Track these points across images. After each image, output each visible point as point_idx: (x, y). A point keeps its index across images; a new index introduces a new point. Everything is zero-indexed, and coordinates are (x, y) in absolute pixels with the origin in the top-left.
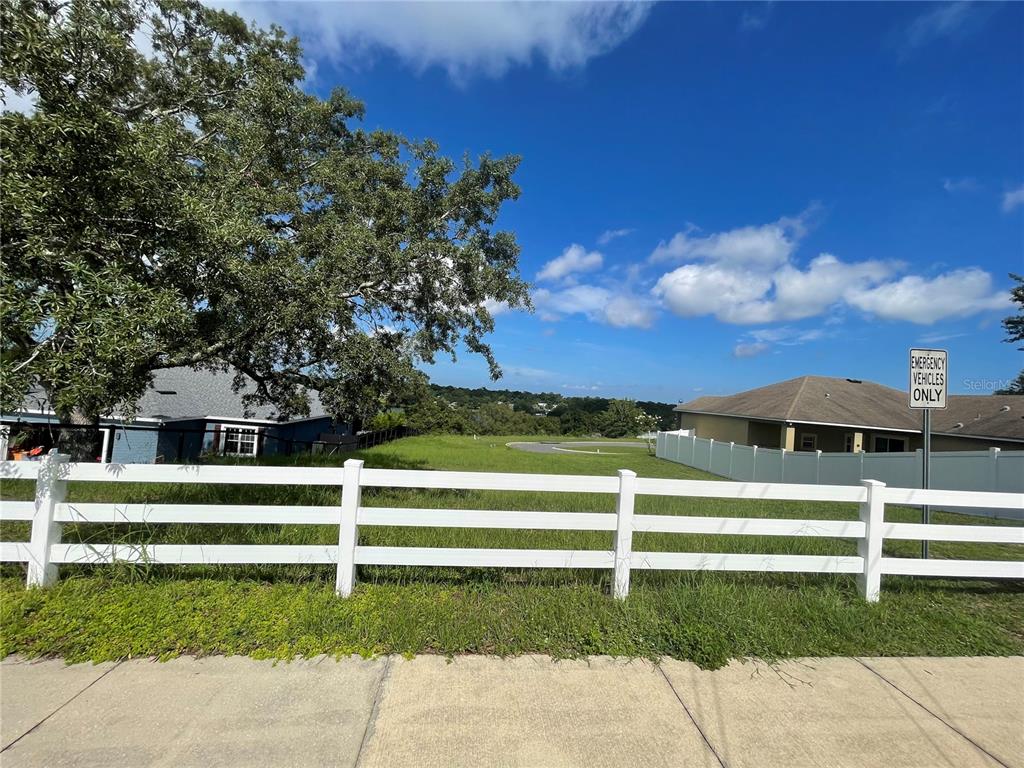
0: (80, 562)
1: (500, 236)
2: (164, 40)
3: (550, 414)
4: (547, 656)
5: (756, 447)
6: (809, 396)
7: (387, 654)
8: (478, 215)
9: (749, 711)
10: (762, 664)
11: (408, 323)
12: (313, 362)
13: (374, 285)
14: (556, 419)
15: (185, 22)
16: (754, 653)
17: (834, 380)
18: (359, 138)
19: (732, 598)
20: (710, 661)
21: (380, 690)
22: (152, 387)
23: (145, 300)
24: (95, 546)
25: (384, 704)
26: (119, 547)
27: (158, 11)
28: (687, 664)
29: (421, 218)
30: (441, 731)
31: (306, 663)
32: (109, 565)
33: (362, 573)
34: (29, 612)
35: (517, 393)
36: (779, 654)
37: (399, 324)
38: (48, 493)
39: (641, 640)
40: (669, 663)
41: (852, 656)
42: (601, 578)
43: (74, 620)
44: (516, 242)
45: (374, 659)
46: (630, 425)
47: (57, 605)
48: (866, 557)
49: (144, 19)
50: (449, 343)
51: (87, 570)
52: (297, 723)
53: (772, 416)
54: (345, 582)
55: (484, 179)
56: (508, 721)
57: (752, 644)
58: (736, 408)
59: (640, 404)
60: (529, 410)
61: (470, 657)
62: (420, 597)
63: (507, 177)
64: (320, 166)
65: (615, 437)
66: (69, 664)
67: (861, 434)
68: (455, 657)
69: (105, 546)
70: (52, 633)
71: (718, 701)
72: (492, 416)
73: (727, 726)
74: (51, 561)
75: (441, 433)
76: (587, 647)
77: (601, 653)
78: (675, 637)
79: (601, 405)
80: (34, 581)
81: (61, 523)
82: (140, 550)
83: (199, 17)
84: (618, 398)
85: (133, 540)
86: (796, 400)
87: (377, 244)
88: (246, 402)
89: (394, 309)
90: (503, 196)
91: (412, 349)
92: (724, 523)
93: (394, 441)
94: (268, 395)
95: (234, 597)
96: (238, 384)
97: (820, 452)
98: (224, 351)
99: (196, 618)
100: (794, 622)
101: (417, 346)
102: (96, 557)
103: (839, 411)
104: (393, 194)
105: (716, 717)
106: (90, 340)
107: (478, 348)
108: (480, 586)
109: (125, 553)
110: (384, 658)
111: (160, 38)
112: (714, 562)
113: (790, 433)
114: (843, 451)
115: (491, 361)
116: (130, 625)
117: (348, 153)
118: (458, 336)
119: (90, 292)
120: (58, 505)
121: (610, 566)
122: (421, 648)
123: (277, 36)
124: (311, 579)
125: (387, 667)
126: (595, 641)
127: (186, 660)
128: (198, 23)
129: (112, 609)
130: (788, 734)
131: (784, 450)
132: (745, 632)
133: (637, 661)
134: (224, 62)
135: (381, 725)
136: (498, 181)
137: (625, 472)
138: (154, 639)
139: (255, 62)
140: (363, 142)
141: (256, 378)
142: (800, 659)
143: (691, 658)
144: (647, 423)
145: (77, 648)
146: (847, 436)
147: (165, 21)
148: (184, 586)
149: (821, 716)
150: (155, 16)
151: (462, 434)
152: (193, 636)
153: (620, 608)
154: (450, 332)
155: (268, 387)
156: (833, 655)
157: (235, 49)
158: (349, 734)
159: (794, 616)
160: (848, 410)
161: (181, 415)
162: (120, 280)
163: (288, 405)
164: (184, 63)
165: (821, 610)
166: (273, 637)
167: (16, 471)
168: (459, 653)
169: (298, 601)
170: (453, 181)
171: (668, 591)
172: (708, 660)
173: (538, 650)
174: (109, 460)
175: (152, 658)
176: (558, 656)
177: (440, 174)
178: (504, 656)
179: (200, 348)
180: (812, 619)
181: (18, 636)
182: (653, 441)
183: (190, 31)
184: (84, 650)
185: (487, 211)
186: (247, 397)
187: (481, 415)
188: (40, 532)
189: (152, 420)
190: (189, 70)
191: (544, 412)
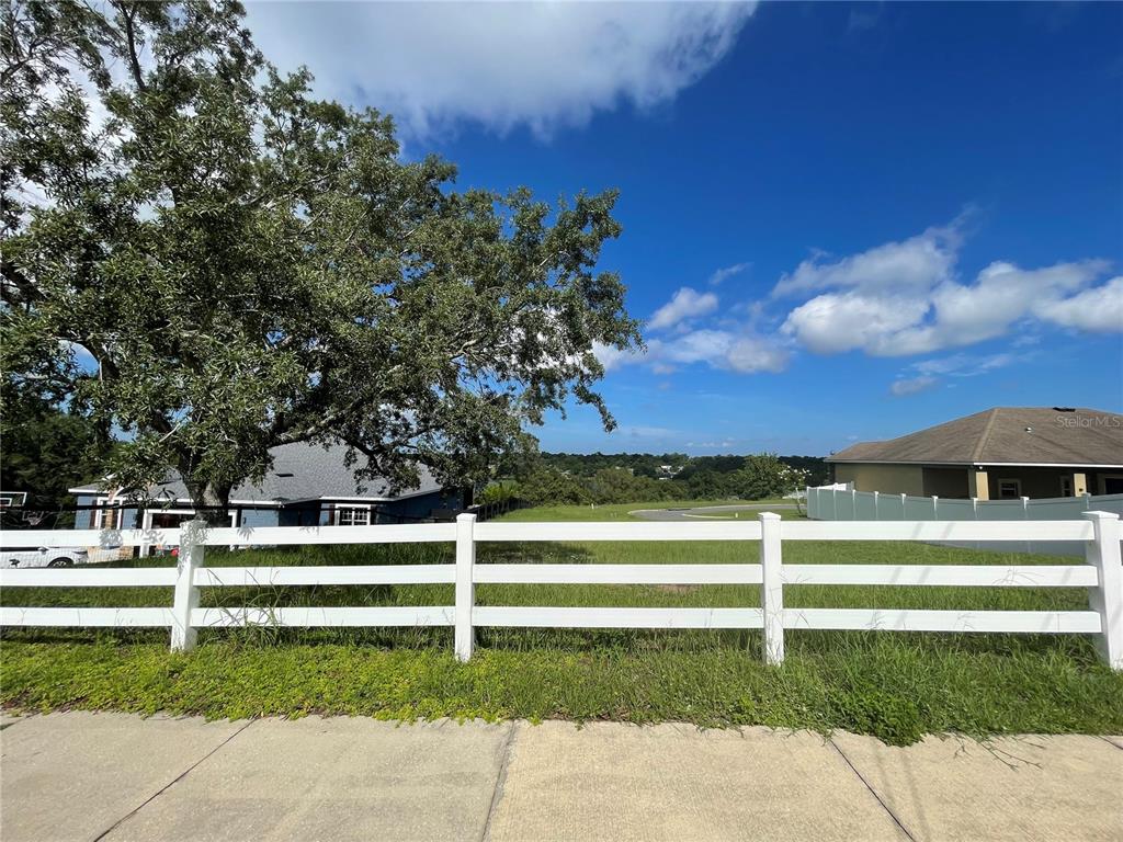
0: (216, 625)
1: (603, 277)
2: (275, 136)
3: (676, 477)
4: (691, 725)
5: (936, 498)
6: (1002, 431)
7: (512, 719)
8: (578, 257)
9: (955, 794)
10: (969, 741)
11: (513, 382)
12: (421, 432)
13: (477, 343)
14: (683, 483)
15: (292, 119)
16: (955, 728)
17: (1035, 411)
18: (453, 201)
19: (920, 663)
20: (899, 736)
21: (507, 754)
22: (272, 468)
23: (267, 364)
24: (230, 609)
25: (511, 769)
26: (250, 610)
27: (269, 112)
28: (867, 738)
29: (519, 267)
30: (575, 799)
31: (429, 725)
32: (240, 628)
33: (481, 636)
34: (173, 673)
35: (636, 456)
36: (991, 729)
37: (504, 384)
38: (189, 557)
39: (804, 709)
40: (843, 737)
41: (1097, 734)
42: (749, 640)
43: (212, 681)
44: (621, 282)
45: (499, 723)
46: (773, 483)
47: (196, 667)
48: (1103, 611)
49: (257, 120)
50: (557, 399)
51: (222, 633)
52: (423, 783)
53: (954, 459)
54: (464, 645)
55: (581, 220)
56: (650, 792)
57: (953, 717)
58: (903, 454)
59: (783, 460)
60: (652, 474)
61: (602, 724)
62: (542, 662)
63: (606, 213)
64: (419, 233)
65: (756, 499)
66: (208, 721)
67: (1083, 475)
68: (586, 723)
69: (238, 609)
70: (193, 693)
71: (912, 781)
72: (610, 483)
73: (927, 810)
74: (192, 625)
75: (555, 505)
76: (737, 715)
77: (756, 723)
78: (847, 706)
79: (735, 463)
80: (177, 644)
81: (198, 587)
82: (269, 612)
83: (303, 111)
84: (756, 454)
85: (262, 603)
86: (984, 438)
87: (477, 299)
88: (358, 477)
89: (498, 369)
90: (603, 235)
91: (519, 411)
92: (898, 571)
93: (506, 514)
94: (379, 468)
95: (356, 660)
96: (350, 459)
97: (1026, 499)
98: (336, 423)
99: (321, 680)
100: (1009, 693)
101: (524, 408)
102: (230, 620)
103: (1048, 448)
104: (489, 248)
105: (910, 799)
106: (223, 406)
107: (588, 398)
108: (609, 650)
109: (256, 616)
110: (509, 723)
111: (272, 136)
112: (890, 620)
113: (982, 480)
114: (1060, 496)
115: (603, 411)
116: (261, 686)
117: (444, 216)
118: (566, 392)
119: (222, 361)
120: (197, 570)
121: (759, 625)
122: (548, 713)
123: (372, 117)
124: (429, 644)
125: (513, 731)
126: (748, 708)
127: (314, 719)
128: (303, 117)
129: (246, 670)
130: (1013, 822)
131: (975, 499)
132: (941, 702)
133: (802, 734)
134: (328, 148)
135: (511, 789)
136: (597, 218)
137: (766, 515)
138: (284, 698)
139: (355, 142)
140: (457, 203)
141: (366, 451)
142: (1021, 736)
143: (872, 732)
144: (793, 479)
145: (216, 706)
146: (1063, 478)
147: (275, 120)
148: (307, 650)
149: (1059, 803)
150: (266, 116)
151: (578, 504)
152: (320, 696)
153: (775, 674)
154: (556, 386)
155: (379, 461)
156: (1067, 732)
157: (336, 135)
158: (477, 797)
159: (1009, 685)
160: (1061, 446)
161: (299, 497)
162: (247, 349)
163: (398, 479)
164: (292, 154)
165: (1045, 678)
166: (395, 699)
167: (161, 539)
168: (589, 719)
169: (417, 666)
170: (550, 226)
171: (834, 654)
172: (894, 734)
173: (680, 717)
174: (238, 525)
175: (283, 716)
176: (704, 724)
177: (536, 220)
178: (640, 723)
179: (314, 422)
180: (1034, 689)
181: (165, 695)
182: (803, 500)
183: (296, 125)
184: (221, 708)
185: (587, 253)
186: (358, 472)
187: (598, 482)
188: (182, 597)
189: (272, 503)
190: (296, 162)
191: (669, 476)
